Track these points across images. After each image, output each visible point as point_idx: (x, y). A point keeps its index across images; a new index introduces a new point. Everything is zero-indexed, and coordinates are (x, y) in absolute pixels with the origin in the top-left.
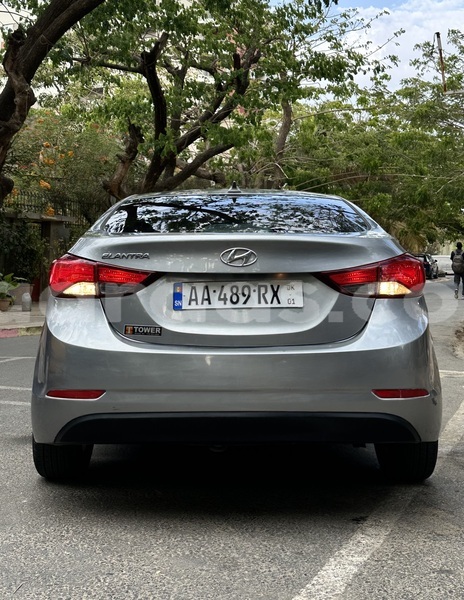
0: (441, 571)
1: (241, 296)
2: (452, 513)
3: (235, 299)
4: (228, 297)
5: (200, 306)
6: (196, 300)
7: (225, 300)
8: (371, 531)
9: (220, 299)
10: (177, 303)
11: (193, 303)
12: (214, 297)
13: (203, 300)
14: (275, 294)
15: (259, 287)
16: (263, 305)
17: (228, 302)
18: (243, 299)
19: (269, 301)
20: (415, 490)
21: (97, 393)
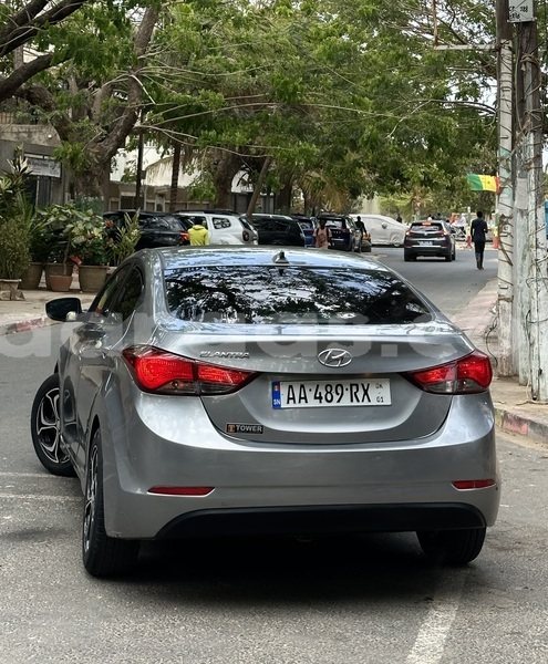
0: (512, 633)
1: (334, 395)
2: (505, 590)
3: (329, 398)
4: (323, 396)
5: (297, 405)
6: (294, 398)
7: (320, 398)
8: (441, 607)
9: (316, 398)
10: (276, 402)
11: (291, 401)
12: (310, 396)
13: (300, 398)
14: (366, 393)
15: (351, 385)
16: (355, 403)
17: (323, 400)
18: (336, 398)
19: (360, 399)
20: (464, 573)
21: (206, 490)
